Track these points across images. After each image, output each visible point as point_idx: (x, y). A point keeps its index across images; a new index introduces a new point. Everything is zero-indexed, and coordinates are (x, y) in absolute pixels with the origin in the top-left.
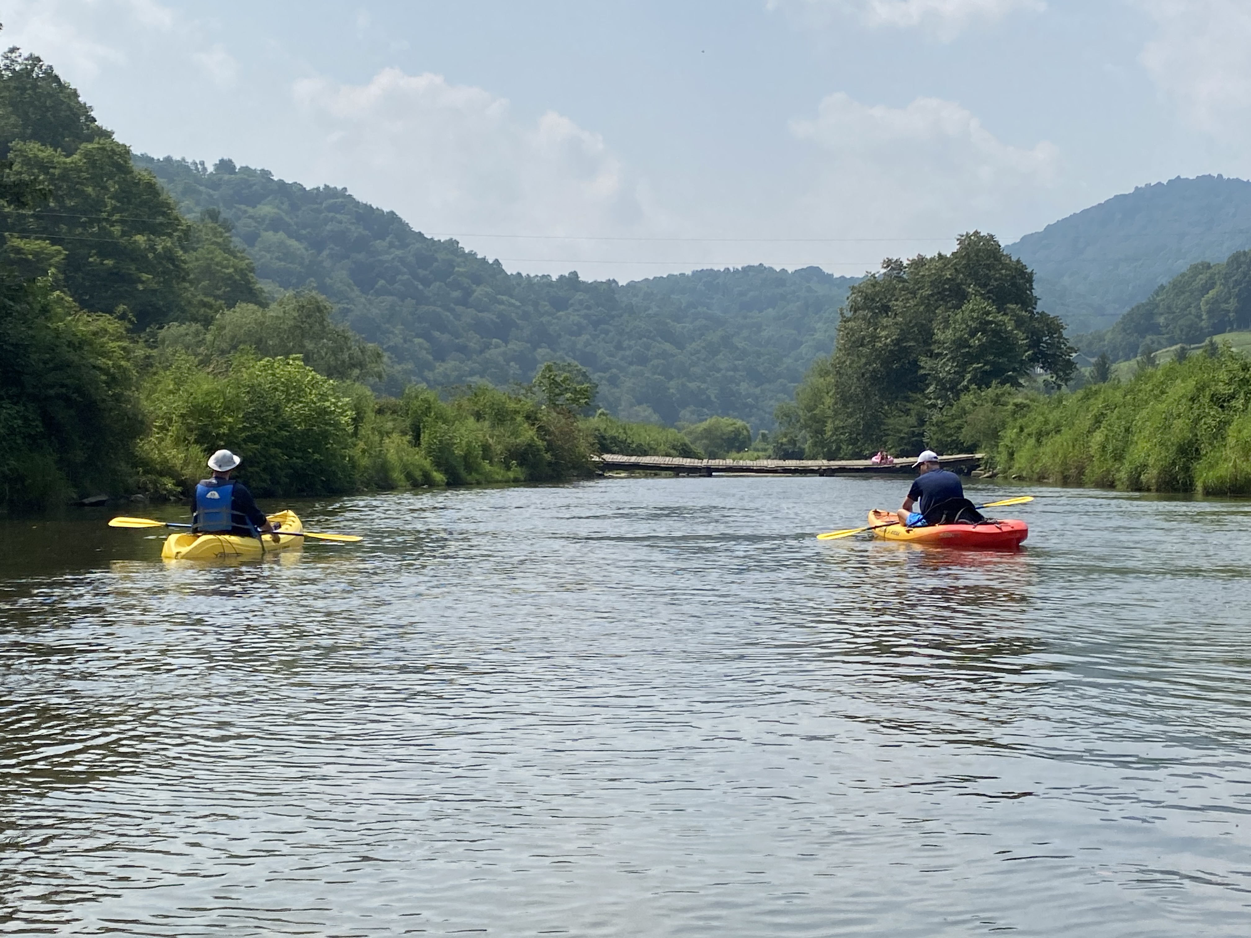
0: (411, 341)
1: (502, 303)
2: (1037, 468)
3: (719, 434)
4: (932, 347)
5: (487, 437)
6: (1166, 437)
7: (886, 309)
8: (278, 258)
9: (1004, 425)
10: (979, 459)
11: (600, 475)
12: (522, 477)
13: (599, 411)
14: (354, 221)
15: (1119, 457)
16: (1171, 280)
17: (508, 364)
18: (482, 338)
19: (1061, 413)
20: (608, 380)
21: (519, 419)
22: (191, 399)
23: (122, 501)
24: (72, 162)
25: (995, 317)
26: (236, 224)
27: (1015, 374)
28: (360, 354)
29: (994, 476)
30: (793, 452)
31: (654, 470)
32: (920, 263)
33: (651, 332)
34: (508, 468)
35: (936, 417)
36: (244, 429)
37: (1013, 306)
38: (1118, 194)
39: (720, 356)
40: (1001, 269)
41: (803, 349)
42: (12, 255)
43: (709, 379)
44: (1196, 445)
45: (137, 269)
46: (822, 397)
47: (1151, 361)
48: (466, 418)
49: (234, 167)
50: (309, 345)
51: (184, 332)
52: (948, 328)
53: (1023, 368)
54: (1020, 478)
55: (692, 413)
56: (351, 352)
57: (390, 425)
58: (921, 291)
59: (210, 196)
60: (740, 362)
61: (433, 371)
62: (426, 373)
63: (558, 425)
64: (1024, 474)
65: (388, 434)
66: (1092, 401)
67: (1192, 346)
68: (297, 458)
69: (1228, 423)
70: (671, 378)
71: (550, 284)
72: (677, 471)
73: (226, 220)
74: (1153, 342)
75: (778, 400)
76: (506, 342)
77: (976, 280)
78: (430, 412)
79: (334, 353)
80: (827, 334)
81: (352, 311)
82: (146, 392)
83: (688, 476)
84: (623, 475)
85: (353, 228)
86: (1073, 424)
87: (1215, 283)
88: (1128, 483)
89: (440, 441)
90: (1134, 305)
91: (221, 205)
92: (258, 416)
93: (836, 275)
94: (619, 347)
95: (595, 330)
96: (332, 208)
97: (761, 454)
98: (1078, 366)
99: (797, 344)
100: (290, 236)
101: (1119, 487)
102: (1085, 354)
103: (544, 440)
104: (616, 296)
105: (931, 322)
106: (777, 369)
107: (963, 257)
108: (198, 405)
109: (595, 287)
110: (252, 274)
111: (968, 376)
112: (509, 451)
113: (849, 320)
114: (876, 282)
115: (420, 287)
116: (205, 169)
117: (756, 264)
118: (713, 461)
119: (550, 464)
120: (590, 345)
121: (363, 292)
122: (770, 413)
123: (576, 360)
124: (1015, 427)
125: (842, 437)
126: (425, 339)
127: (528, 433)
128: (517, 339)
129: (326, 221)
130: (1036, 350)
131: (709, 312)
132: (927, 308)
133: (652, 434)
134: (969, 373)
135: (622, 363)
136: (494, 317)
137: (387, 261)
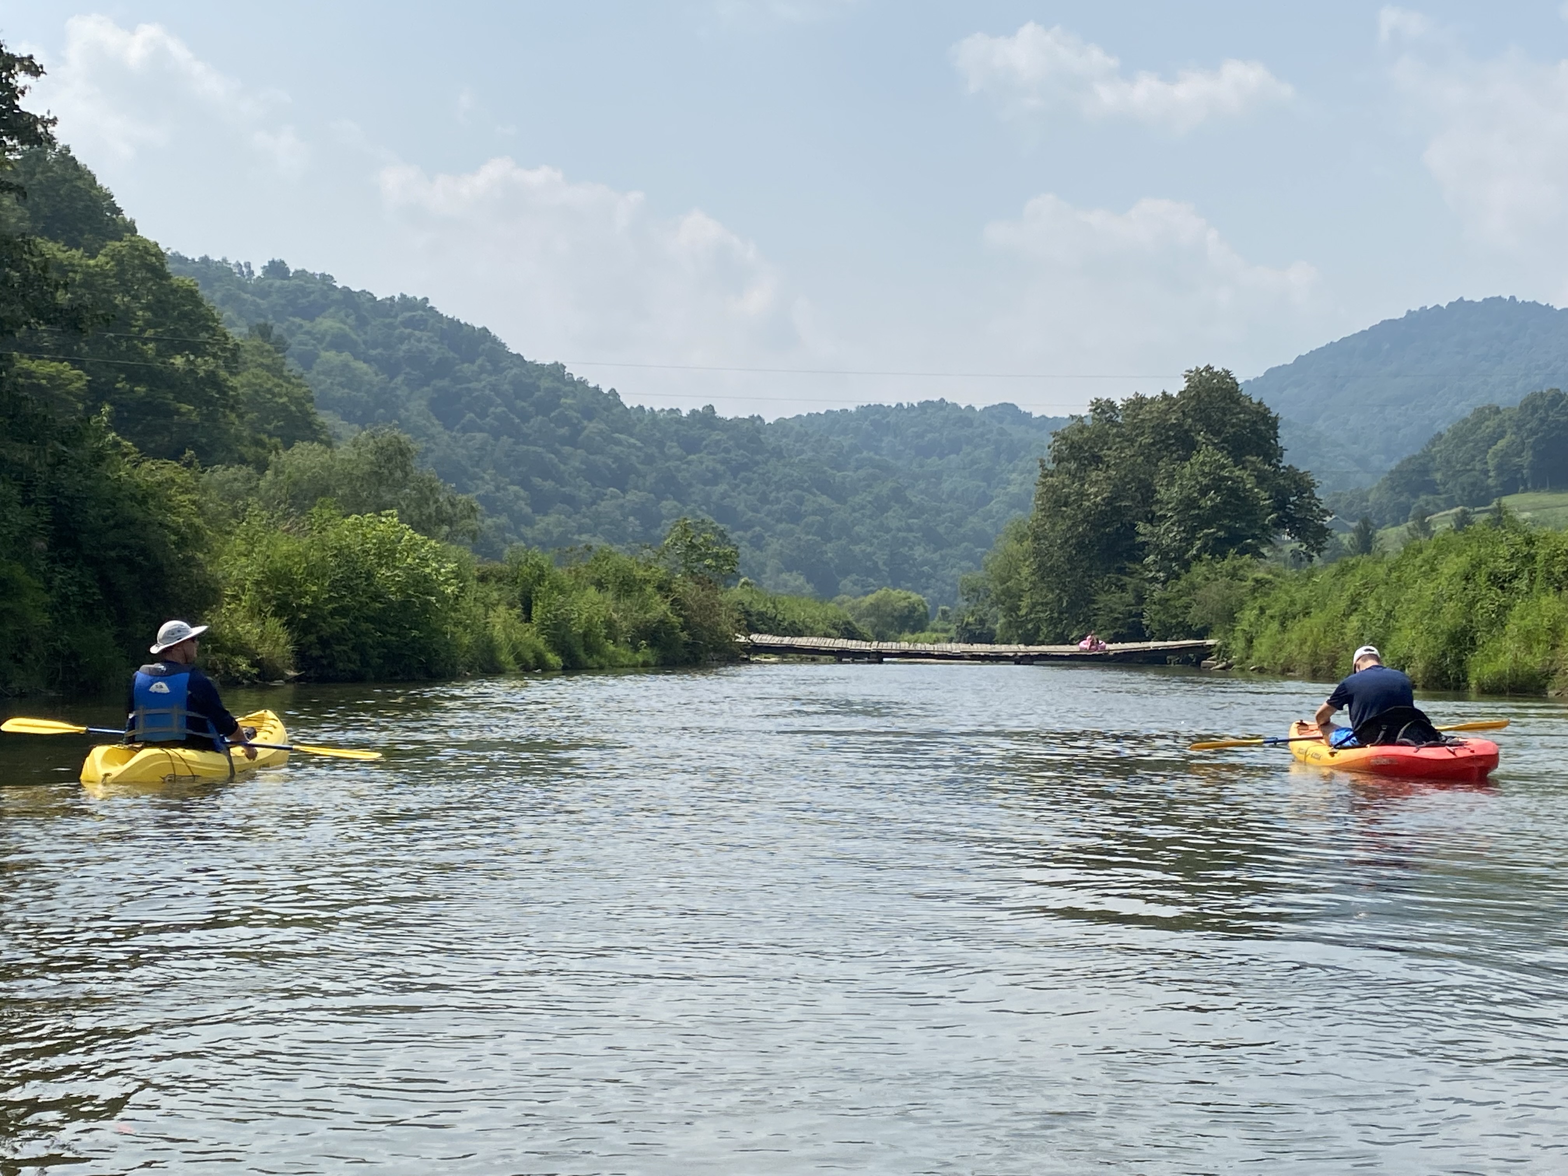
0: (505, 489)
1: (619, 443)
2: (1281, 657)
3: (889, 609)
4: (1154, 508)
5: (611, 611)
6: (1435, 623)
7: (1097, 459)
8: (341, 384)
9: (1241, 604)
10: (1210, 646)
11: (745, 659)
12: (652, 661)
13: (743, 580)
14: (436, 339)
16: (1450, 426)
17: (625, 518)
18: (594, 485)
19: (1311, 591)
20: (750, 541)
21: (649, 589)
22: (267, 563)
24: (97, 266)
25: (1231, 472)
26: (289, 341)
27: (1255, 542)
28: (449, 507)
29: (1230, 666)
30: (982, 634)
31: (813, 655)
32: (1139, 403)
33: (804, 481)
34: (636, 649)
35: (1158, 592)
36: (331, 599)
37: (1254, 459)
38: (1387, 318)
39: (890, 513)
40: (1240, 413)
41: (994, 506)
42: (22, 380)
43: (876, 541)
44: (1471, 634)
45: (175, 398)
46: (1018, 566)
47: (1425, 528)
48: (585, 587)
49: (287, 271)
50: (389, 495)
51: (232, 477)
52: (1173, 485)
53: (1265, 536)
54: (1261, 670)
55: (855, 583)
56: (439, 504)
57: (495, 595)
58: (1140, 439)
59: (259, 307)
60: (915, 521)
61: (532, 527)
62: (524, 529)
63: (697, 598)
64: (1265, 665)
65: (494, 606)
66: (1348, 577)
67: (1477, 509)
68: (392, 634)
69: (1508, 607)
70: (829, 540)
71: (680, 421)
72: (840, 656)
73: (278, 337)
74: (1428, 504)
75: (962, 569)
76: (624, 492)
77: (1207, 427)
78: (544, 581)
79: (420, 506)
80: (1024, 487)
81: (433, 451)
83: (853, 662)
84: (773, 660)
85: (435, 347)
86: (1326, 604)
87: (1505, 432)
89: (556, 616)
90: (1405, 456)
91: (272, 317)
92: (345, 585)
93: (1036, 415)
94: (764, 499)
95: (735, 478)
96: (409, 323)
97: (942, 635)
98: (1333, 532)
99: (985, 499)
100: (356, 357)
102: (1344, 517)
103: (680, 616)
104: (762, 436)
105: (1151, 476)
106: (962, 530)
107: (1192, 398)
108: (276, 570)
109: (735, 424)
110: (310, 404)
111: (1198, 544)
112: (638, 628)
113: (1051, 474)
114: (1084, 427)
115: (517, 421)
116: (251, 273)
117: (936, 399)
118: (885, 644)
119: (686, 644)
120: (730, 497)
121: (447, 428)
122: (952, 585)
123: (712, 515)
124: (1254, 608)
125: (1042, 615)
126: (522, 487)
127: (660, 608)
128: (636, 488)
129: (402, 339)
130: (1281, 513)
131: (877, 457)
132: (1148, 459)
133: (808, 609)
134: (1199, 539)
135: (768, 519)
136: (610, 461)
137: (476, 390)
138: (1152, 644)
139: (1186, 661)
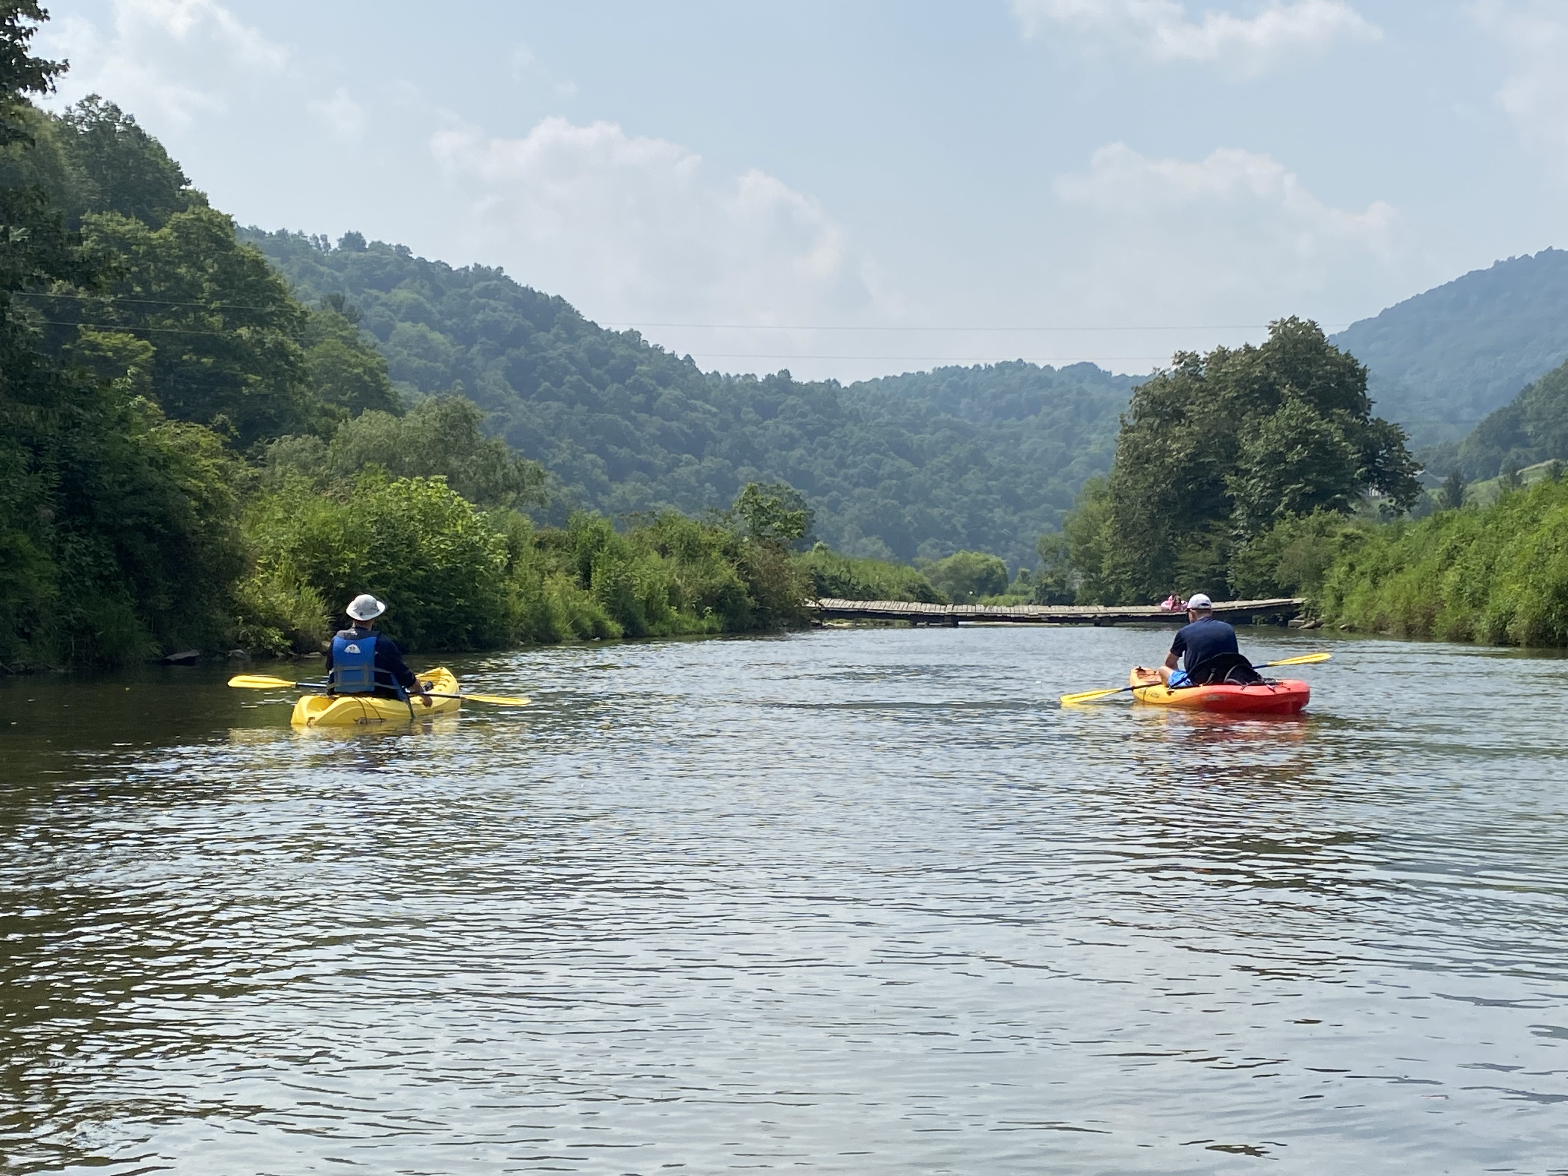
0: (583, 458)
1: (694, 409)
2: (1373, 615)
3: (967, 572)
4: (1238, 463)
5: (675, 577)
6: (1539, 577)
7: (1179, 415)
8: (417, 356)
9: (1330, 561)
10: (1298, 605)
11: (818, 624)
12: (718, 627)
13: (817, 544)
14: (511, 308)
15: (1478, 602)
16: (1540, 378)
17: (702, 485)
18: (670, 452)
19: (1404, 546)
20: (827, 506)
21: (715, 554)
22: (304, 530)
23: (218, 658)
24: (161, 238)
25: (1319, 425)
26: (365, 313)
27: (1344, 497)
28: (516, 473)
29: (1318, 625)
30: (1060, 596)
31: (886, 619)
32: (1222, 356)
33: (881, 445)
34: (702, 616)
35: (1244, 549)
36: (369, 567)
37: (1341, 411)
38: (1474, 269)
39: (970, 475)
40: (1326, 365)
41: (1074, 466)
42: (87, 352)
43: (954, 504)
45: (242, 369)
46: (1098, 527)
47: (1516, 481)
48: (648, 553)
49: (364, 243)
50: (454, 462)
51: (299, 448)
52: (1258, 439)
53: (1355, 490)
54: (1351, 629)
55: (933, 547)
56: (506, 470)
57: (553, 561)
58: (1223, 393)
59: (335, 279)
60: (994, 483)
61: (609, 495)
62: (600, 497)
63: (765, 562)
64: (1356, 623)
65: (551, 573)
66: (1443, 531)
68: (437, 603)
70: (905, 503)
71: (755, 386)
72: (915, 620)
73: (352, 308)
74: (1519, 457)
75: (1041, 530)
76: (700, 458)
77: (1293, 380)
78: (603, 546)
79: (486, 473)
80: (1104, 447)
81: (509, 420)
82: (249, 522)
83: (928, 626)
84: (845, 624)
85: (510, 317)
86: (1419, 559)
88: (1489, 635)
89: (616, 582)
90: (1494, 409)
91: (347, 289)
92: (386, 552)
93: (1115, 374)
94: (841, 463)
95: (811, 443)
96: (486, 293)
97: (1021, 598)
98: (1423, 487)
99: (1065, 460)
100: (432, 328)
101: (1478, 638)
102: (1432, 472)
103: (746, 580)
104: (838, 400)
105: (1235, 431)
106: (1042, 492)
107: (1277, 350)
108: (313, 537)
109: (812, 387)
110: (385, 375)
111: (1286, 500)
112: (703, 595)
113: (1132, 430)
114: (1166, 381)
115: (594, 390)
116: (328, 246)
117: (1014, 360)
118: (960, 607)
119: (754, 610)
120: (806, 461)
121: (522, 397)
122: (1032, 547)
123: (788, 480)
124: (1343, 564)
125: (1123, 576)
126: (599, 455)
127: (726, 572)
128: (713, 454)
129: (479, 308)
130: (1370, 467)
131: (956, 420)
132: (1231, 414)
133: (883, 573)
134: (1286, 495)
135: (846, 484)
136: (685, 427)
137: (552, 359)
138: (1237, 604)
139: (1275, 620)
